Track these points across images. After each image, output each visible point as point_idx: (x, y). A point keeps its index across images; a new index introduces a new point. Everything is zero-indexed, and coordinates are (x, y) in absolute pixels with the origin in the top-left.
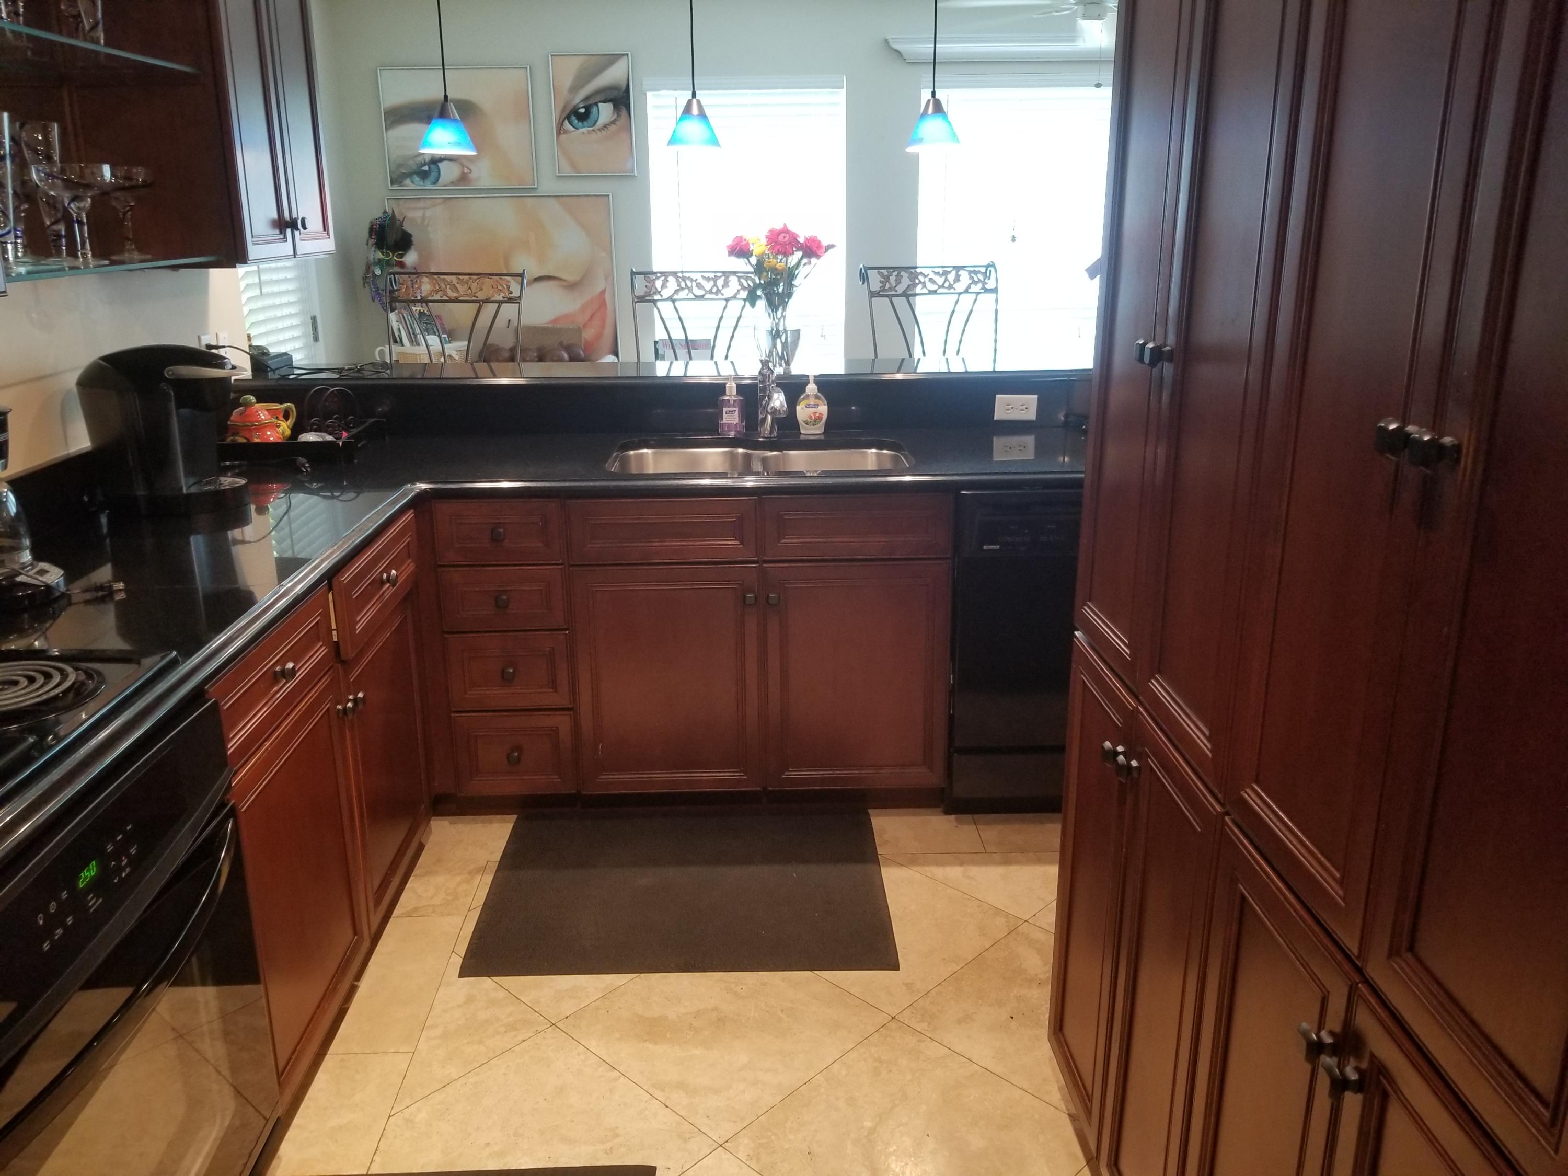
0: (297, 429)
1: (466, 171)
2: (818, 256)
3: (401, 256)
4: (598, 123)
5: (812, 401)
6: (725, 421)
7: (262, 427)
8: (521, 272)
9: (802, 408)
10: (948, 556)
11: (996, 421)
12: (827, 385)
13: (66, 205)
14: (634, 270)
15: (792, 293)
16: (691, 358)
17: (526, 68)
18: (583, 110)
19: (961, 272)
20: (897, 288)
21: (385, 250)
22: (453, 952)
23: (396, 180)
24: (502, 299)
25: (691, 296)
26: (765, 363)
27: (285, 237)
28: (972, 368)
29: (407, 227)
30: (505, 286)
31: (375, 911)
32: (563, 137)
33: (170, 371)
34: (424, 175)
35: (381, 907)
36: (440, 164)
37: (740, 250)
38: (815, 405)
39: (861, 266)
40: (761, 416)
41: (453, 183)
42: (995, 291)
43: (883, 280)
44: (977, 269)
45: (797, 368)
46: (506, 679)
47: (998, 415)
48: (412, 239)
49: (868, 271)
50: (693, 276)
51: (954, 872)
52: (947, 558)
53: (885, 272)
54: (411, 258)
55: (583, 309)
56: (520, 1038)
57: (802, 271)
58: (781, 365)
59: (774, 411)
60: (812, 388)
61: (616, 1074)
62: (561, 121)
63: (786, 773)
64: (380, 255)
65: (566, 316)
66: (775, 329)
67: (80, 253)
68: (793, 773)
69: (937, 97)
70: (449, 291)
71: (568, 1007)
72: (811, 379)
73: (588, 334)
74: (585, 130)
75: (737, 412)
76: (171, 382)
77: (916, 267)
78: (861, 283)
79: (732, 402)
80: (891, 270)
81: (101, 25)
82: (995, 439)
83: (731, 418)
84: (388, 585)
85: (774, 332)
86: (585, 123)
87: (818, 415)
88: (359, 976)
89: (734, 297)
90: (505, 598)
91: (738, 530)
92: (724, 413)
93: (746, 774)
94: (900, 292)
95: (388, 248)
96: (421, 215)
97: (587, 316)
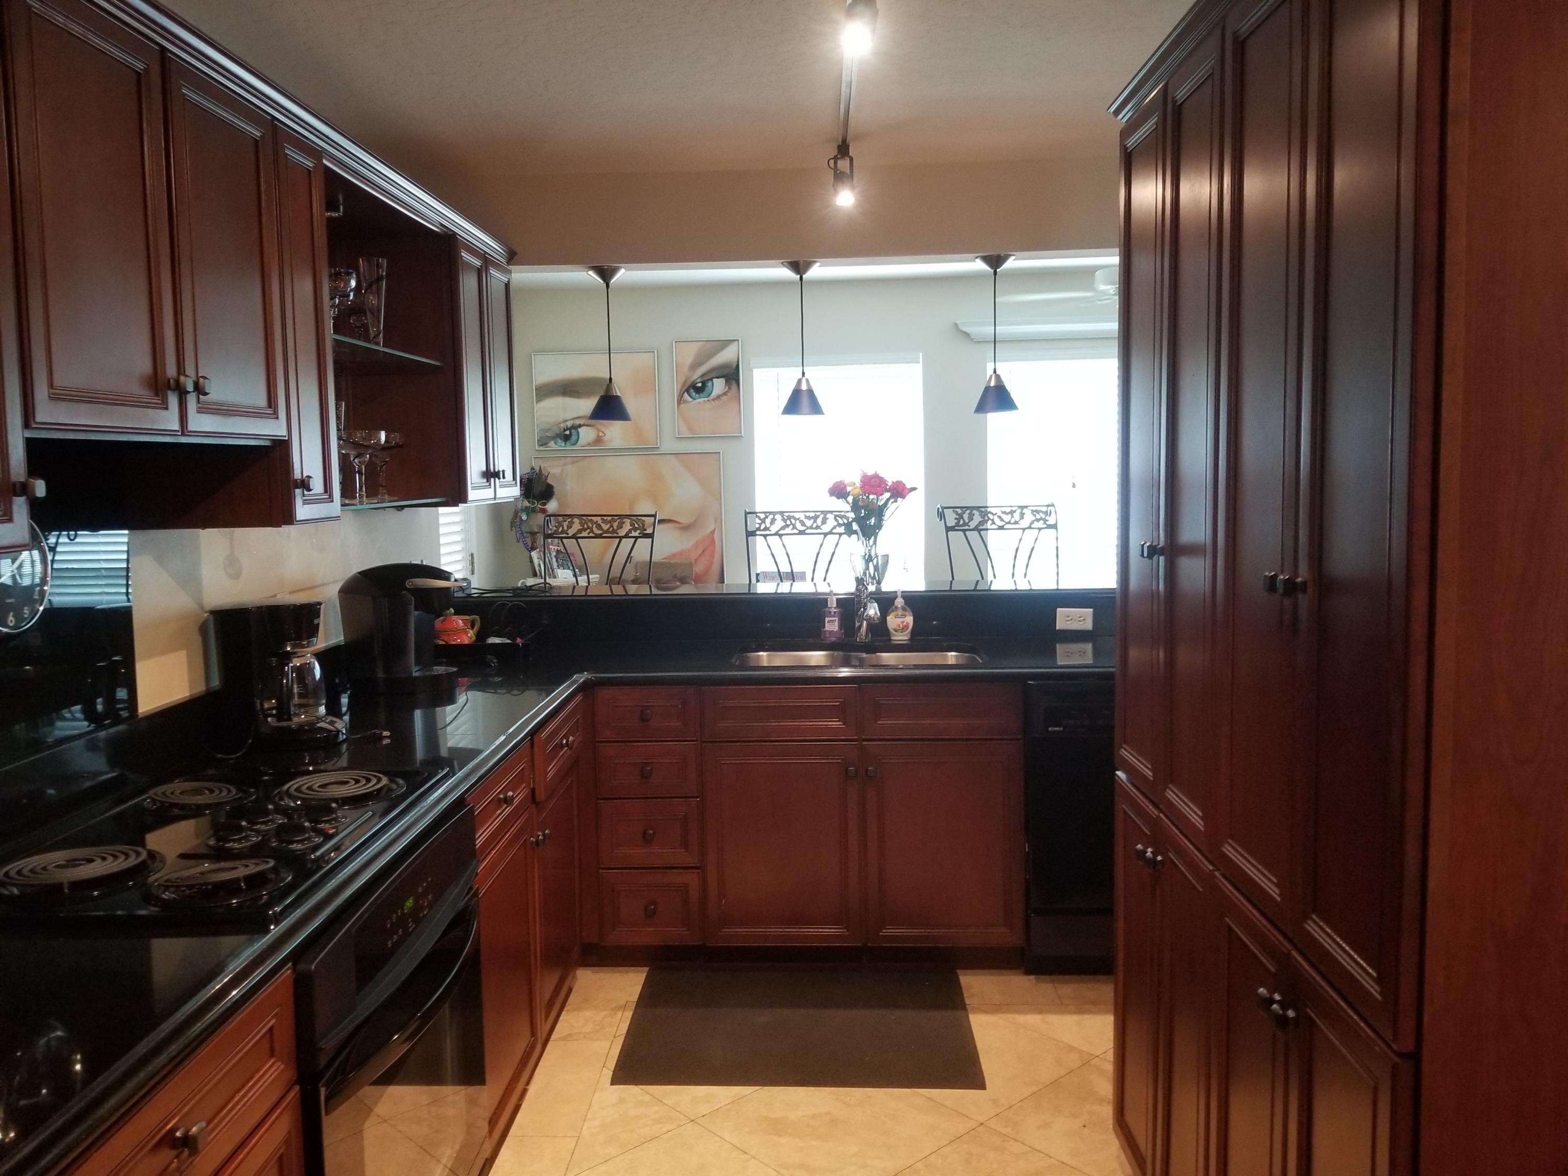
0: (482, 636)
1: (601, 434)
2: (903, 497)
3: (544, 504)
4: (712, 395)
5: (900, 612)
6: (827, 629)
7: (457, 632)
8: (654, 513)
9: (892, 618)
10: (1020, 736)
11: (1059, 630)
12: (913, 601)
13: (352, 459)
14: (747, 511)
15: (882, 526)
16: (794, 581)
17: (654, 352)
18: (700, 385)
19: (1025, 511)
20: (969, 524)
21: (531, 500)
22: (604, 1067)
23: (543, 442)
24: (638, 535)
25: (795, 531)
26: (860, 581)
27: (490, 485)
28: (1036, 586)
29: (550, 481)
30: (641, 525)
31: (545, 1022)
32: (682, 406)
33: (410, 582)
34: (566, 438)
35: (550, 1017)
36: (579, 430)
37: (839, 491)
38: (902, 615)
39: (939, 506)
40: (857, 624)
41: (589, 444)
42: (1054, 526)
43: (958, 517)
44: (1038, 508)
45: (886, 587)
46: (647, 840)
47: (1060, 625)
48: (554, 490)
49: (945, 510)
50: (797, 515)
51: (1033, 1019)
52: (1018, 739)
53: (959, 511)
54: (552, 506)
55: (696, 546)
56: (665, 1129)
57: (892, 506)
58: (873, 584)
59: (869, 619)
60: (899, 602)
61: (746, 1156)
62: (682, 393)
63: (884, 931)
64: (526, 504)
65: (681, 553)
66: (868, 554)
67: (357, 495)
68: (889, 931)
69: (997, 373)
70: (595, 529)
71: (704, 1109)
72: (899, 594)
73: (698, 568)
74: (701, 400)
75: (837, 621)
76: (410, 590)
77: (987, 507)
78: (938, 520)
79: (832, 613)
80: (965, 509)
81: (381, 335)
82: (1058, 645)
83: (832, 625)
84: (566, 748)
85: (867, 557)
86: (701, 394)
87: (905, 624)
88: (528, 1083)
89: (831, 533)
90: (649, 768)
91: (840, 712)
92: (826, 622)
93: (848, 931)
94: (972, 527)
95: (534, 498)
96: (560, 472)
97: (699, 551)
